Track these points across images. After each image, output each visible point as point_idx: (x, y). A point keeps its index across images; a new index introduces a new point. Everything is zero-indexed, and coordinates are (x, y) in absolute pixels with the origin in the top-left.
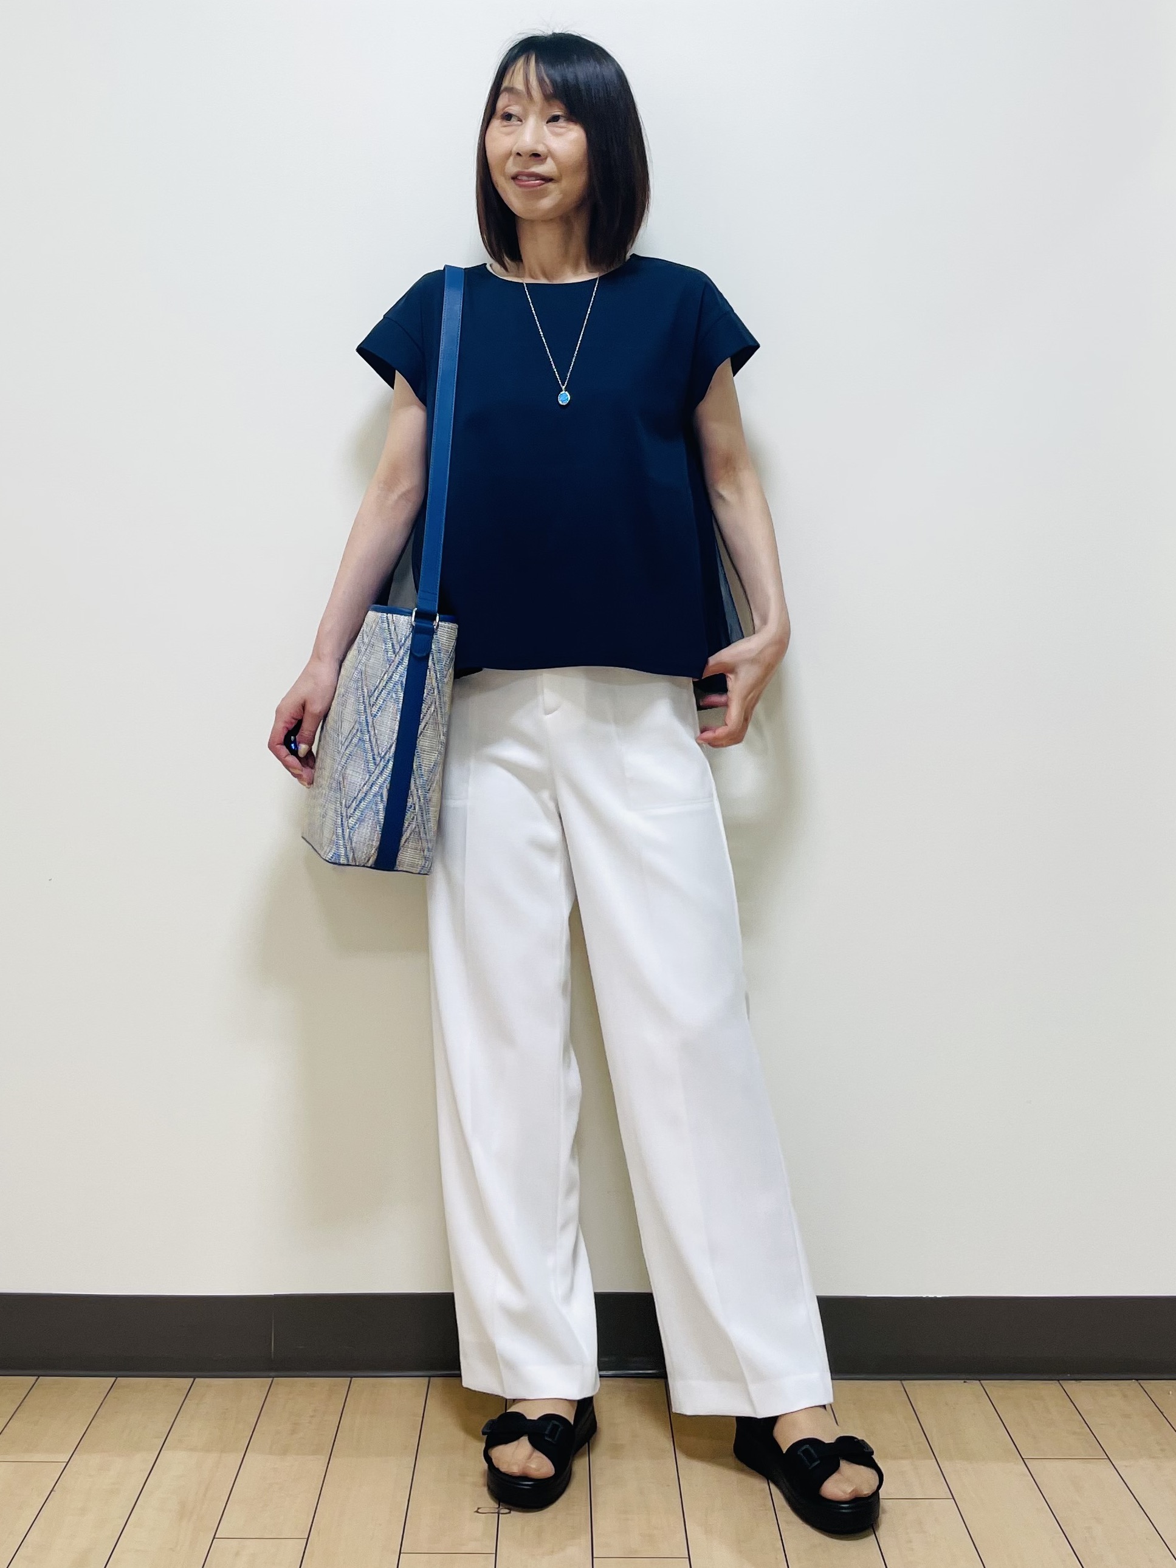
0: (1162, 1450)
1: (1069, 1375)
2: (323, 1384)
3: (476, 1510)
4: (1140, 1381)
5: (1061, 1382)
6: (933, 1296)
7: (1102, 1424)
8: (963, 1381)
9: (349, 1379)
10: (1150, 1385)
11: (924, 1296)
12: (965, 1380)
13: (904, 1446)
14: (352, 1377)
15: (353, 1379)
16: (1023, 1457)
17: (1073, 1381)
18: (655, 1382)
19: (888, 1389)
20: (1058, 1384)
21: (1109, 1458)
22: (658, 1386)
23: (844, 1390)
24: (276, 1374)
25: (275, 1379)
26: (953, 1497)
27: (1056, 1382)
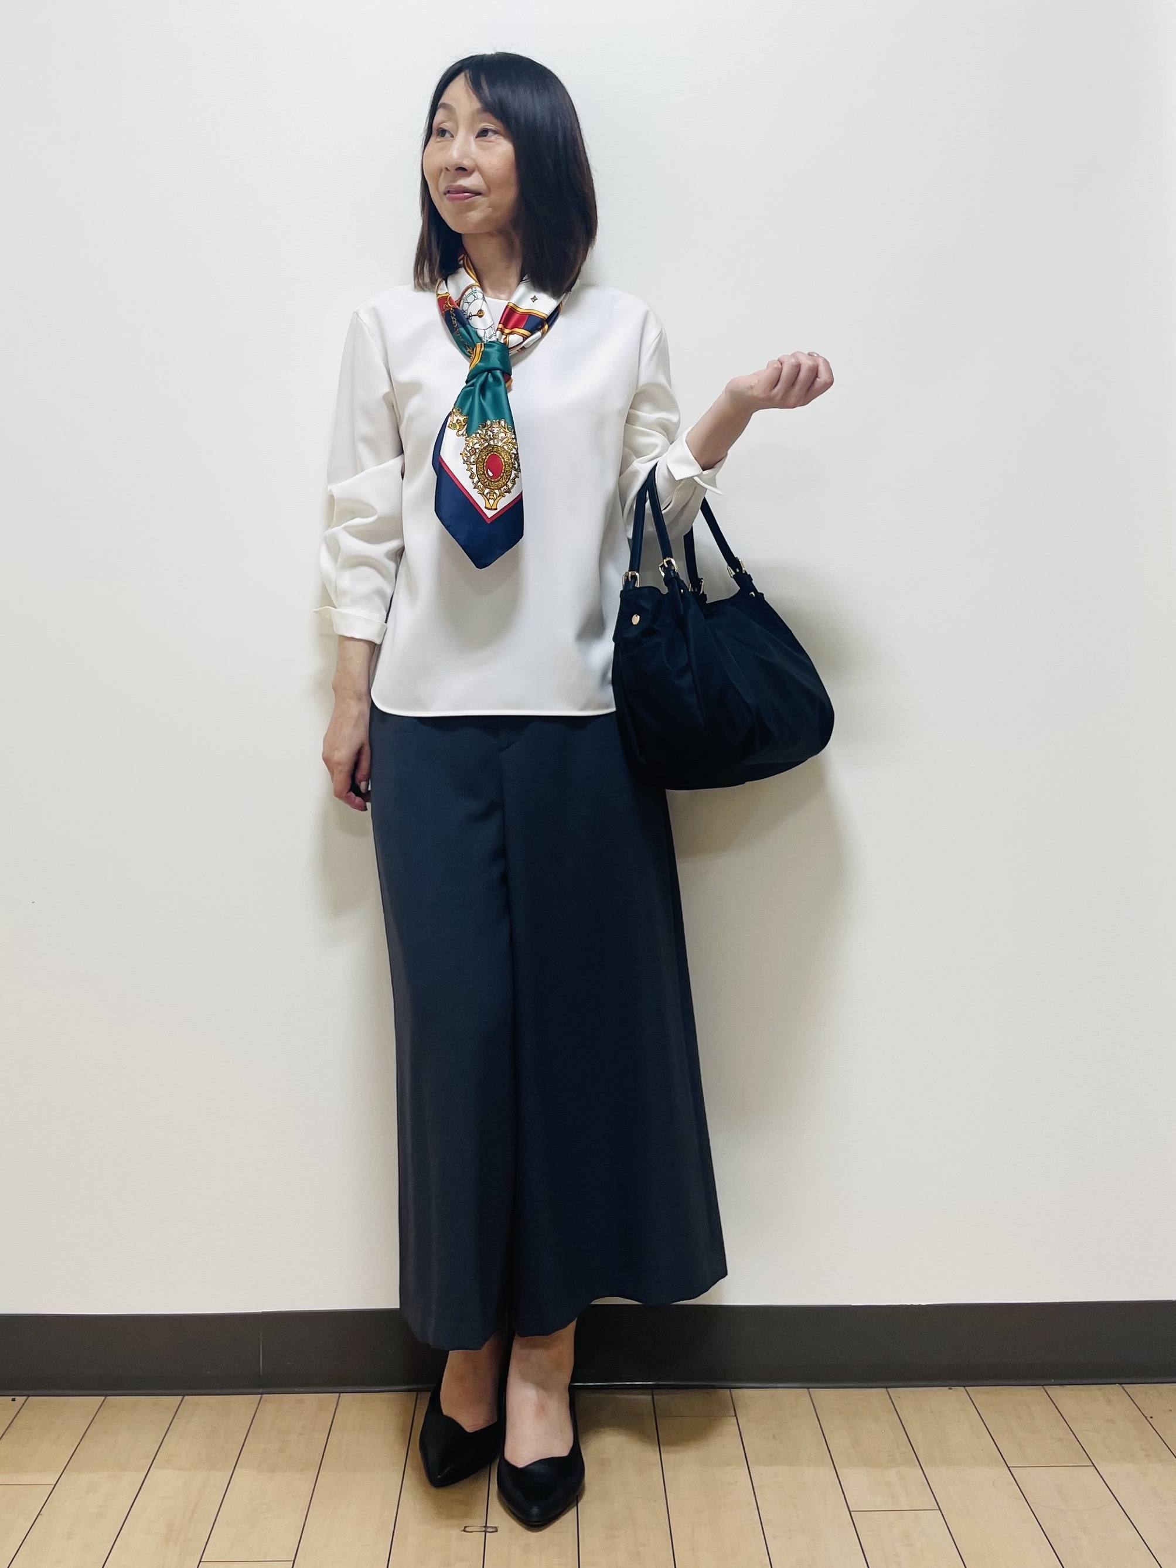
0: (1147, 1456)
1: (1051, 1380)
2: (311, 1400)
3: (463, 1528)
4: (1123, 1385)
5: (1045, 1387)
7: (1084, 1427)
8: (947, 1388)
9: (338, 1394)
10: (1133, 1389)
11: (908, 1304)
12: (950, 1386)
13: (890, 1454)
15: (342, 1394)
16: (1009, 1465)
17: (1058, 1387)
18: (643, 1394)
19: (874, 1397)
20: (1043, 1390)
21: (1094, 1466)
22: (646, 1398)
23: (828, 1397)
24: (264, 1390)
25: (264, 1395)
26: (939, 1507)
27: (1041, 1388)
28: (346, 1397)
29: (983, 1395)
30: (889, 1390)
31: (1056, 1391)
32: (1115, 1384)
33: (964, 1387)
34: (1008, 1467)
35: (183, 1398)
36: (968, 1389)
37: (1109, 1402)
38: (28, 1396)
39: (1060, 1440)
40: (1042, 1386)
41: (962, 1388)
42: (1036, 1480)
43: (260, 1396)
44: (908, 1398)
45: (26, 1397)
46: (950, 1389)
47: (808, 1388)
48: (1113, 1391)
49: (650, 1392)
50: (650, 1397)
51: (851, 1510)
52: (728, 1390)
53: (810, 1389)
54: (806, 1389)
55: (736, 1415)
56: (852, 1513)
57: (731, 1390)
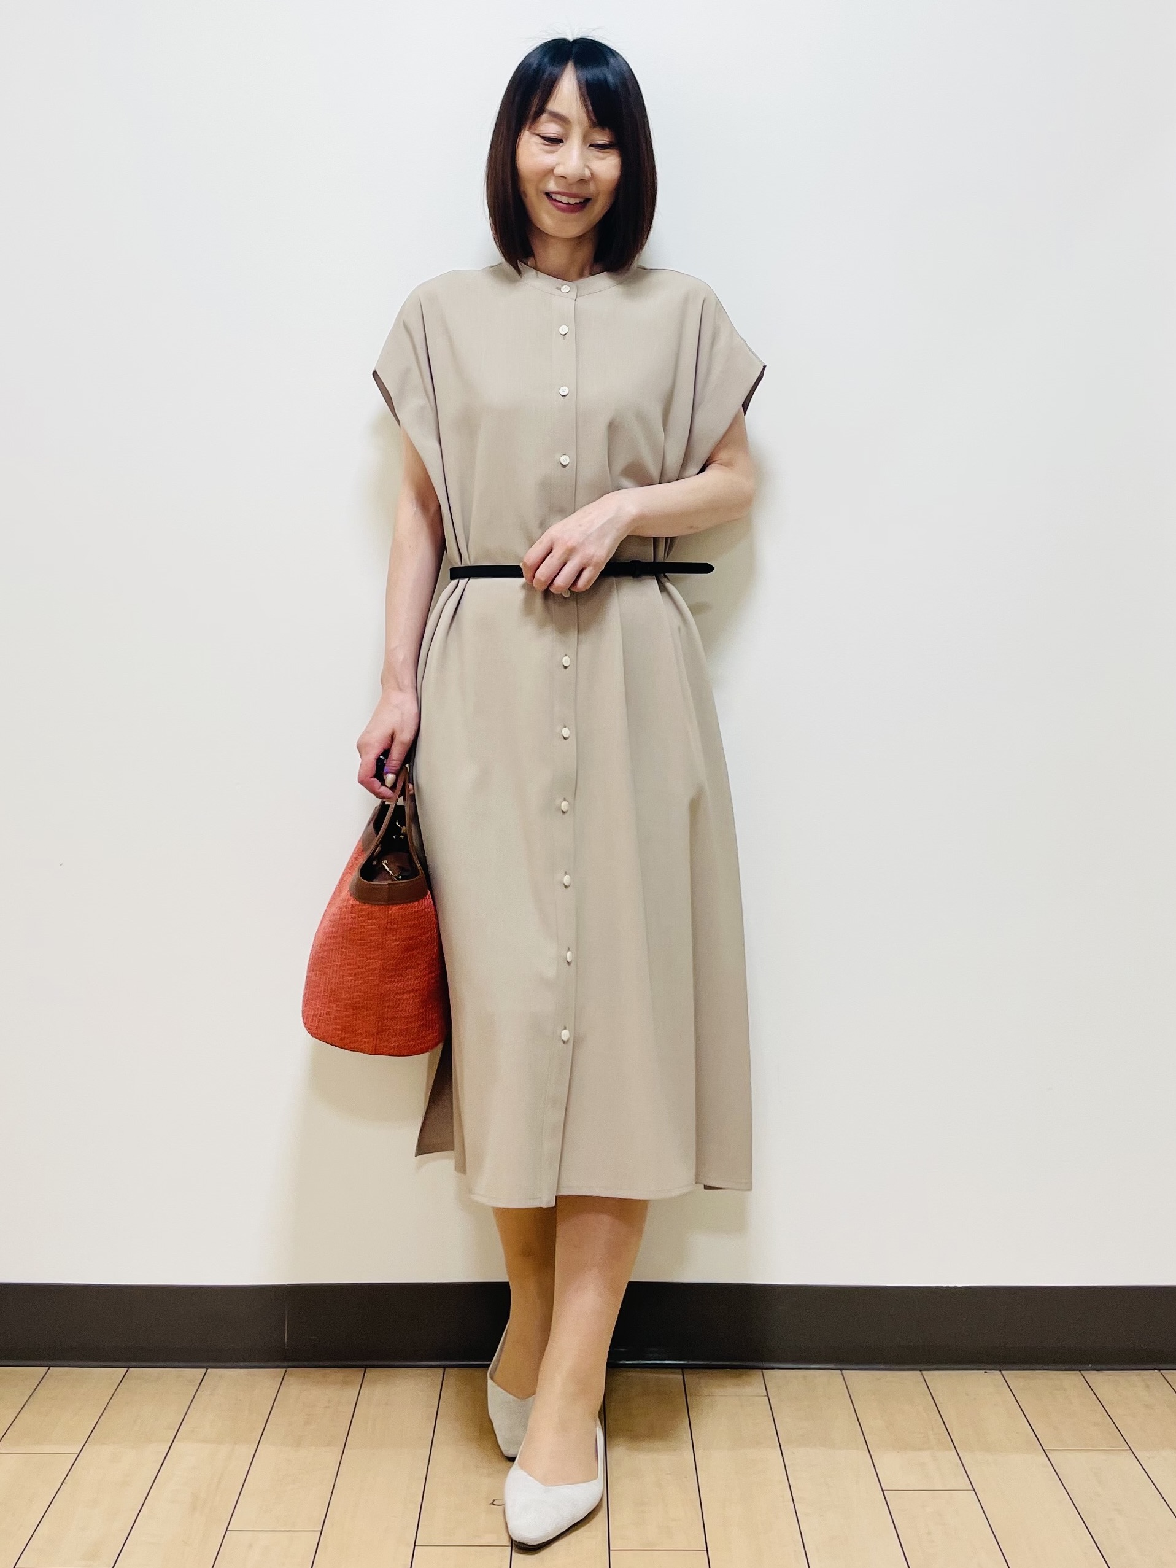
1: (1090, 1365)
2: (334, 1377)
3: (491, 1501)
4: (1161, 1371)
5: (1082, 1372)
6: (953, 1286)
7: (1123, 1414)
9: (363, 1370)
10: (1171, 1375)
12: (985, 1370)
13: (923, 1437)
14: (366, 1368)
16: (1044, 1448)
17: (1095, 1371)
18: (673, 1373)
19: (906, 1380)
20: (1080, 1375)
21: (1131, 1450)
22: (676, 1377)
23: (863, 1380)
24: (290, 1364)
25: (288, 1369)
26: (973, 1488)
27: (1078, 1372)
28: (371, 1373)
29: (1019, 1379)
30: (924, 1372)
31: (1094, 1377)
32: (1154, 1370)
33: (1000, 1371)
34: (1044, 1450)
35: (207, 1371)
36: (1003, 1372)
37: (1147, 1386)
38: (50, 1367)
39: (1095, 1422)
40: (1080, 1370)
41: (999, 1372)
42: (1073, 1464)
43: (284, 1370)
44: (944, 1381)
45: (48, 1368)
46: (985, 1372)
47: (841, 1370)
48: (1151, 1376)
49: (681, 1370)
50: (681, 1376)
51: (884, 1489)
52: (760, 1370)
53: (844, 1371)
54: (839, 1372)
55: (767, 1396)
56: (885, 1492)
57: (764, 1370)
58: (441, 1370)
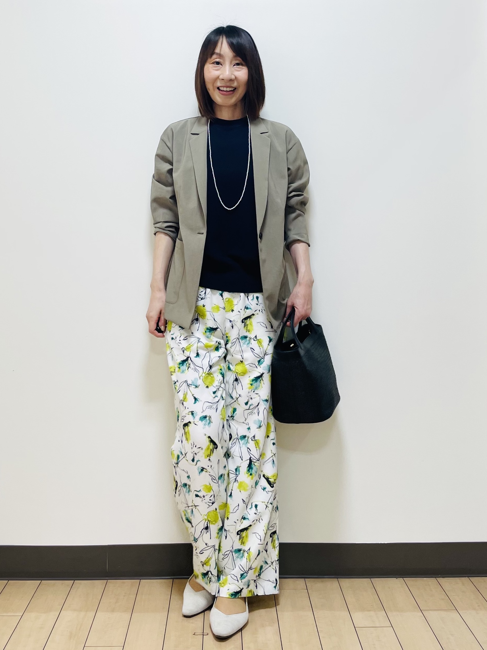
0: (478, 606)
1: (440, 575)
2: (128, 582)
3: (194, 634)
4: (469, 578)
5: (437, 578)
6: (383, 543)
7: (454, 596)
8: (395, 578)
9: (139, 580)
10: (473, 579)
11: (380, 543)
12: (397, 578)
13: (371, 605)
14: (140, 579)
15: (141, 580)
17: (442, 578)
19: (364, 582)
20: (436, 579)
21: (457, 610)
23: (346, 583)
24: (109, 578)
25: (108, 580)
26: (392, 626)
27: (435, 578)
28: (143, 581)
29: (410, 581)
30: (371, 579)
31: (442, 580)
32: (466, 577)
33: (403, 578)
34: (421, 610)
35: (75, 581)
36: (404, 578)
37: (463, 584)
39: (443, 599)
40: (435, 577)
41: (402, 578)
42: (432, 616)
43: (106, 580)
44: (380, 583)
45: (8, 581)
46: (397, 579)
47: (337, 578)
48: (465, 580)
51: (355, 627)
52: (304, 579)
53: (338, 579)
55: (307, 589)
56: (356, 628)
57: (306, 579)
58: (172, 580)
